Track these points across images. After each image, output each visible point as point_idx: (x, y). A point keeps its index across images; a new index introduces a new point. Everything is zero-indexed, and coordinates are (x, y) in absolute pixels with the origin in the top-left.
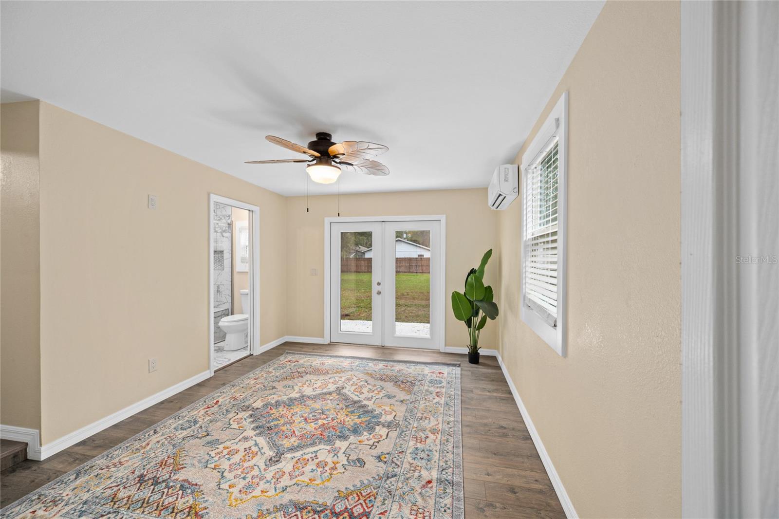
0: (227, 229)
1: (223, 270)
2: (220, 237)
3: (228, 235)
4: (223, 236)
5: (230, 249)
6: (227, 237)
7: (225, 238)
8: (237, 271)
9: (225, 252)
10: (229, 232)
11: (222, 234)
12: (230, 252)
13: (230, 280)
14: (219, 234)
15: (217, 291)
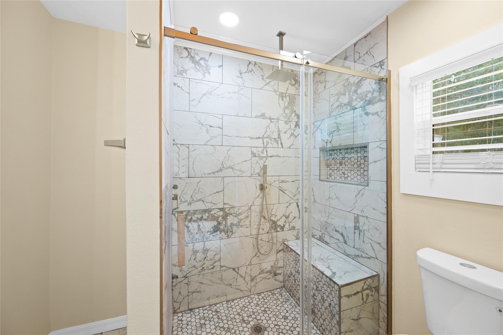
0: (376, 94)
1: (368, 186)
2: (361, 116)
3: (379, 107)
4: (367, 114)
5: (384, 138)
6: (376, 113)
7: (370, 116)
8: (402, 191)
9: (371, 147)
10: (380, 100)
11: (364, 110)
12: (384, 145)
13: (385, 211)
14: (359, 111)
15: (355, 227)
